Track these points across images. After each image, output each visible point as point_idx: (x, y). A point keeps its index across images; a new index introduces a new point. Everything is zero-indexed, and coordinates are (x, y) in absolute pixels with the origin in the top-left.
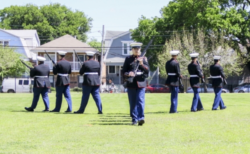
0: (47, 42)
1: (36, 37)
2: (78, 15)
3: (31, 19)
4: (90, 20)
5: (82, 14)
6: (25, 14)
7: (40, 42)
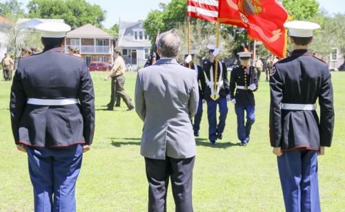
2: (96, 8)
3: (58, 10)
4: (105, 12)
5: (98, 7)
6: (53, 6)
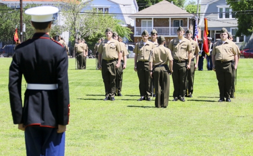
0: (146, 7)
1: (135, 4)
7: (138, 8)
